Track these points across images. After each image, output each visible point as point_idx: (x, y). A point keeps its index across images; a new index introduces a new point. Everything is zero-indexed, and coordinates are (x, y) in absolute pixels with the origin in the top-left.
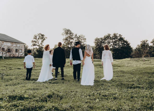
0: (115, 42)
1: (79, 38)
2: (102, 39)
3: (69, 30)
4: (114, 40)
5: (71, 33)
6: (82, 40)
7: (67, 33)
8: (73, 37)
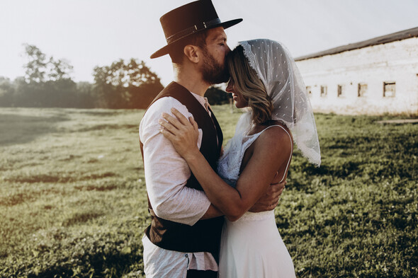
0: (134, 74)
1: (59, 64)
2: (107, 68)
3: (34, 48)
4: (131, 71)
5: (39, 54)
6: (65, 68)
7: (31, 54)
8: (44, 62)
